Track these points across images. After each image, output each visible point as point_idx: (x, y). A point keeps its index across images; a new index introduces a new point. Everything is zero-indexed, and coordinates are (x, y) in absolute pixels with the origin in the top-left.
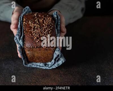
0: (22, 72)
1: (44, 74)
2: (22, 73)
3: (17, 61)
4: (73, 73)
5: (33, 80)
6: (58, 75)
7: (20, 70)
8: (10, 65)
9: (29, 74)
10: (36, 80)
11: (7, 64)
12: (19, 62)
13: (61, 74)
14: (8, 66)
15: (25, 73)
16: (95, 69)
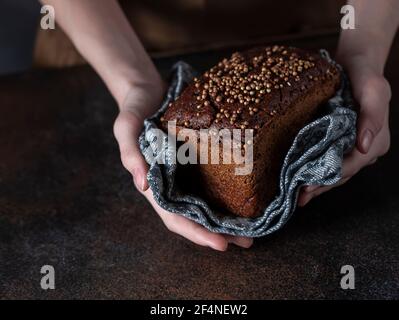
0: (101, 265)
1: (181, 268)
2: (100, 270)
3: (75, 228)
4: (294, 251)
5: (142, 292)
6: (235, 267)
7: (92, 258)
8: (51, 245)
9: (126, 272)
10: (155, 292)
11: (41, 242)
12: (84, 231)
13: (245, 261)
14: (43, 249)
15: (110, 270)
16: (375, 232)
